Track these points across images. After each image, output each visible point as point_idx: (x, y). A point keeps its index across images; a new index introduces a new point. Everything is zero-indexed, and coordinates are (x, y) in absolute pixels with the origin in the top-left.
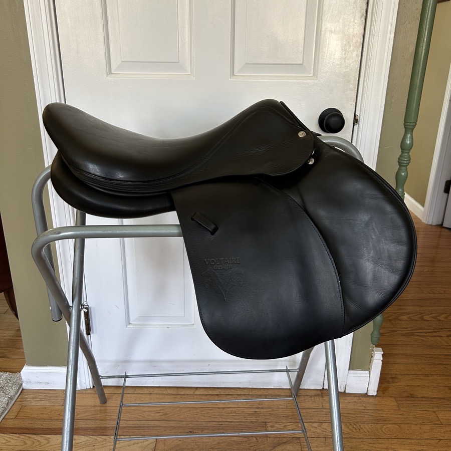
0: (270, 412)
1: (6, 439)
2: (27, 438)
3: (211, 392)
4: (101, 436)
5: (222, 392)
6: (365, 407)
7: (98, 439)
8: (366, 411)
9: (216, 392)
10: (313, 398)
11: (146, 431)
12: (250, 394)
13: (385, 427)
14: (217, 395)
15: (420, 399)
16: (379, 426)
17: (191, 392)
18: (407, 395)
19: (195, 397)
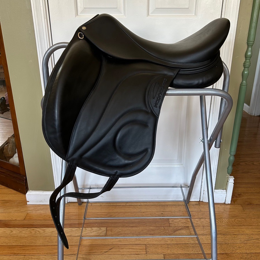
0: (170, 214)
1: (20, 231)
2: (32, 230)
4: (75, 228)
6: (224, 210)
7: (73, 229)
8: (225, 212)
10: (194, 206)
11: (100, 225)
12: (158, 204)
13: (236, 220)
14: (139, 205)
15: (255, 205)
16: (233, 220)
18: (248, 203)
19: (127, 207)
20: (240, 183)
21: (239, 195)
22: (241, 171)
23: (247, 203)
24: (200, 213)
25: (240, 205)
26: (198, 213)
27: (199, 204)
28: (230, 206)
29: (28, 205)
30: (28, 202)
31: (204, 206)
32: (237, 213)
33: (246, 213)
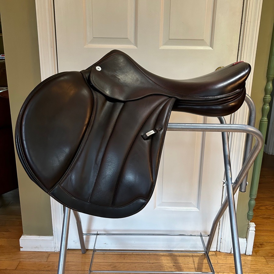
8: (246, 265)
14: (148, 255)
18: (272, 255)
19: (134, 256)
20: (261, 230)
21: (261, 244)
22: (261, 217)
23: (270, 255)
25: (263, 257)
26: (216, 265)
27: (216, 254)
28: (252, 258)
29: (21, 252)
30: (22, 248)
31: (222, 257)
32: (260, 267)
33: (270, 267)
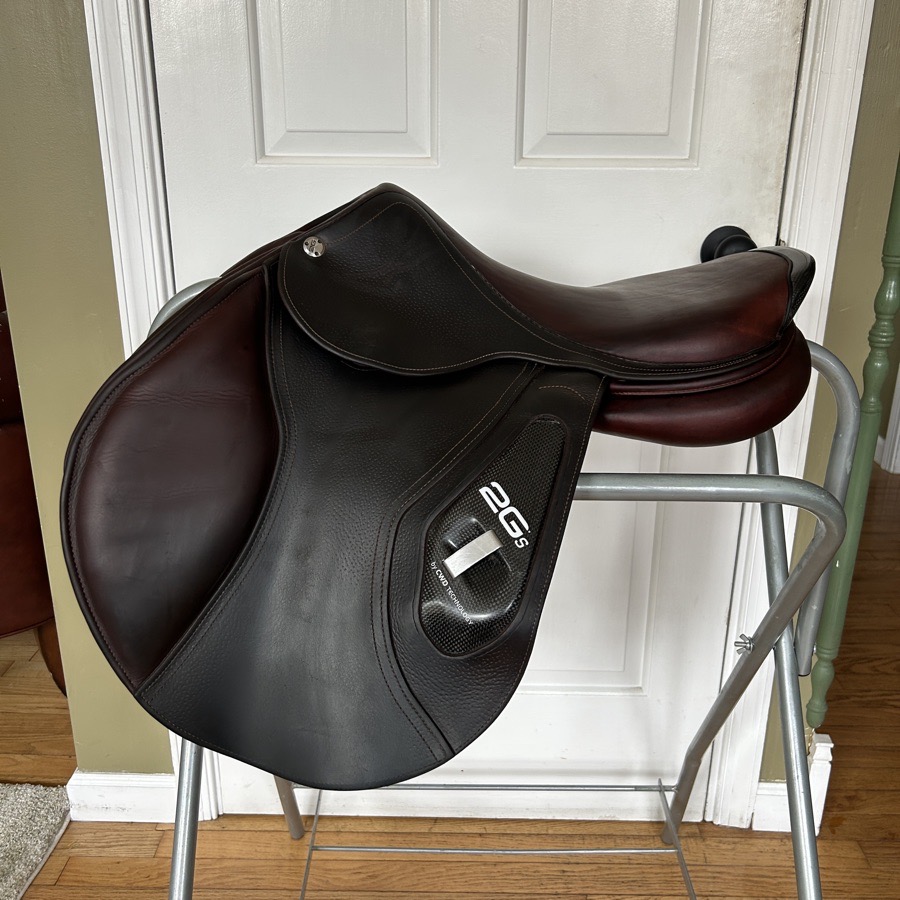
0: (593, 873)
3: (466, 829)
5: (490, 829)
9: (475, 829)
12: (550, 832)
14: (481, 835)
17: (424, 828)
19: (434, 838)
22: (856, 699)
23: (879, 834)
24: (705, 871)
25: (853, 844)
26: (698, 871)
27: (701, 832)
29: (74, 826)
31: (720, 842)
32: (843, 877)
33: (877, 879)
